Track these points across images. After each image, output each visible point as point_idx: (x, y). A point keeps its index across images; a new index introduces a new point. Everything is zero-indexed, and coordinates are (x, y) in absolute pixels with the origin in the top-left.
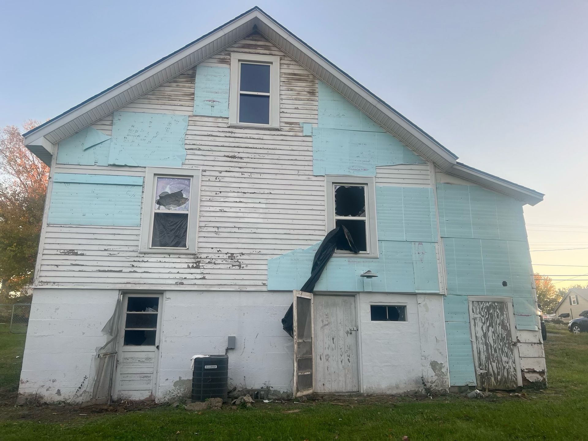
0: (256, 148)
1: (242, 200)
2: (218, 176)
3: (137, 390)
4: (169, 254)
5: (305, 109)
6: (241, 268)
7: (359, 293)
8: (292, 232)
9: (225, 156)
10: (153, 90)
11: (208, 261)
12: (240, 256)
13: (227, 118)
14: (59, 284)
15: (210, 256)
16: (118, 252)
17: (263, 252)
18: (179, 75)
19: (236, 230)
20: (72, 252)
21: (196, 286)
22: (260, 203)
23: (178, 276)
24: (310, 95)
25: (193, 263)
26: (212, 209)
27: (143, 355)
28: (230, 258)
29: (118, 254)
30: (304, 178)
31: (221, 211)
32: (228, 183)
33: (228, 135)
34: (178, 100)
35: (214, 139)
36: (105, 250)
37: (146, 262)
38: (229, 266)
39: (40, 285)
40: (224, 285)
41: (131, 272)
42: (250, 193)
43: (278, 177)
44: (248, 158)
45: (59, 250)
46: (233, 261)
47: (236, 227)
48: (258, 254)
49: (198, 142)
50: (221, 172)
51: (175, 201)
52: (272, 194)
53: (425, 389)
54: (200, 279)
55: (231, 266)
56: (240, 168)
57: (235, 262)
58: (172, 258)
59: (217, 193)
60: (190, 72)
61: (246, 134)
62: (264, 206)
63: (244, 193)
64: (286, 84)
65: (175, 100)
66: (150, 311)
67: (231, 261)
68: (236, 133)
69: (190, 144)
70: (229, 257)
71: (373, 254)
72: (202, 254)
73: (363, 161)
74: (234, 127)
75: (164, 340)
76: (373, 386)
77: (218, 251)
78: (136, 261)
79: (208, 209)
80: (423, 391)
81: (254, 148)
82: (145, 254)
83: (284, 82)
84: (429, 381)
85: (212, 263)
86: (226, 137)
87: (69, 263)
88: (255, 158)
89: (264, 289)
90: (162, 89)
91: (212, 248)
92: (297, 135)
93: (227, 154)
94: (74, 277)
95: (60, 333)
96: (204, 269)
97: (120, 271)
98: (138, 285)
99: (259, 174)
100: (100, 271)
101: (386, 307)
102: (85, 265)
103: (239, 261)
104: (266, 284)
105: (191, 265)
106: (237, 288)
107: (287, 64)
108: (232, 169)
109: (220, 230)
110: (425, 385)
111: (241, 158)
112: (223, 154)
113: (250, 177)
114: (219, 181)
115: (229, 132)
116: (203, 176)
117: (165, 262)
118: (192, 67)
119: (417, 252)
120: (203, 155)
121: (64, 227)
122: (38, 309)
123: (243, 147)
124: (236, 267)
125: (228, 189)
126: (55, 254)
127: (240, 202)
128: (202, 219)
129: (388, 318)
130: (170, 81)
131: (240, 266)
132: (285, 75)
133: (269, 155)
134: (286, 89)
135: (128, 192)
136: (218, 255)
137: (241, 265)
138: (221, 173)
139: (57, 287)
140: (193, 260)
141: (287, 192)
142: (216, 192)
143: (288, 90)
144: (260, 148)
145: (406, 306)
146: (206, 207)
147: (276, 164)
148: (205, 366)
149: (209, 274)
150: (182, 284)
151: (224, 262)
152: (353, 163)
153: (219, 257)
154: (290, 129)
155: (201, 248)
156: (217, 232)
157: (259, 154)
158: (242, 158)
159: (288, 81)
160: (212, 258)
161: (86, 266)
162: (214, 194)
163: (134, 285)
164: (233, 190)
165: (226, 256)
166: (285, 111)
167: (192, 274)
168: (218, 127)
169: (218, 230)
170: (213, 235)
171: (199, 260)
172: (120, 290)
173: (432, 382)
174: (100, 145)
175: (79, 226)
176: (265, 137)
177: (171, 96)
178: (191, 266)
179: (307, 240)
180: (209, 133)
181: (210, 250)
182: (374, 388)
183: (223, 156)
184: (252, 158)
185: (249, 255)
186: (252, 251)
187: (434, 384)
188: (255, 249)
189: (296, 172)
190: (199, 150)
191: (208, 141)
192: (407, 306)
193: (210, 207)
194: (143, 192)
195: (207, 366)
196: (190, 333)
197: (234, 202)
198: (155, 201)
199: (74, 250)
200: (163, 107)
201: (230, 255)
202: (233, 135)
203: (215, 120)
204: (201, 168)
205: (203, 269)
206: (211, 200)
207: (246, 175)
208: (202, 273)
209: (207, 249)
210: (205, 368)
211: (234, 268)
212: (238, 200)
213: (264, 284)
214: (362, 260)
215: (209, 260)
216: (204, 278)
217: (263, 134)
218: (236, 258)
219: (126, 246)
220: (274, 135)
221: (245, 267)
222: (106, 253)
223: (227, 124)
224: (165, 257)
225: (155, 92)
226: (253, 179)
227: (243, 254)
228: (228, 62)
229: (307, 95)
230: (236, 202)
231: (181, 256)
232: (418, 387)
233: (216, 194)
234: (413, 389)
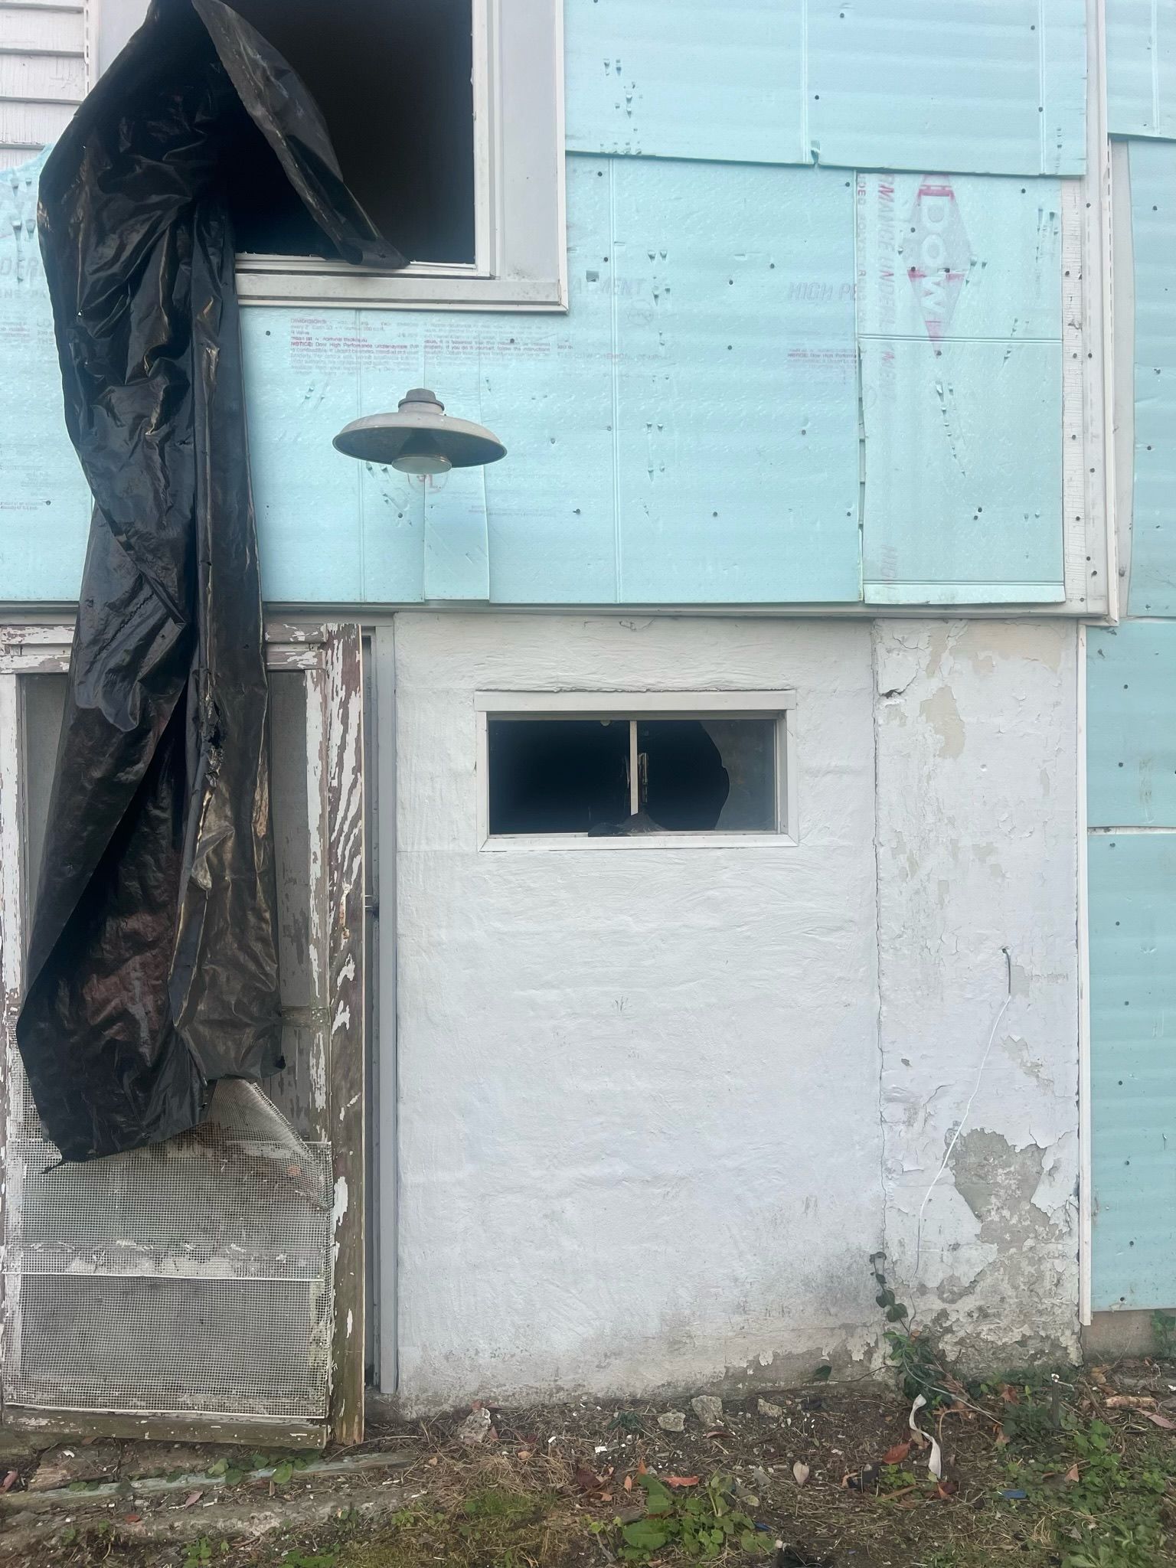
7: (386, 612)
53: (897, 1344)
76: (482, 1345)
80: (877, 1363)
84: (932, 1283)
101: (627, 724)
110: (897, 1314)
119: (900, 267)
129: (634, 810)
145: (781, 714)
173: (952, 1292)
182: (484, 1359)
187: (969, 1303)
192: (789, 715)
214: (422, 327)
232: (844, 1326)
234: (801, 1348)
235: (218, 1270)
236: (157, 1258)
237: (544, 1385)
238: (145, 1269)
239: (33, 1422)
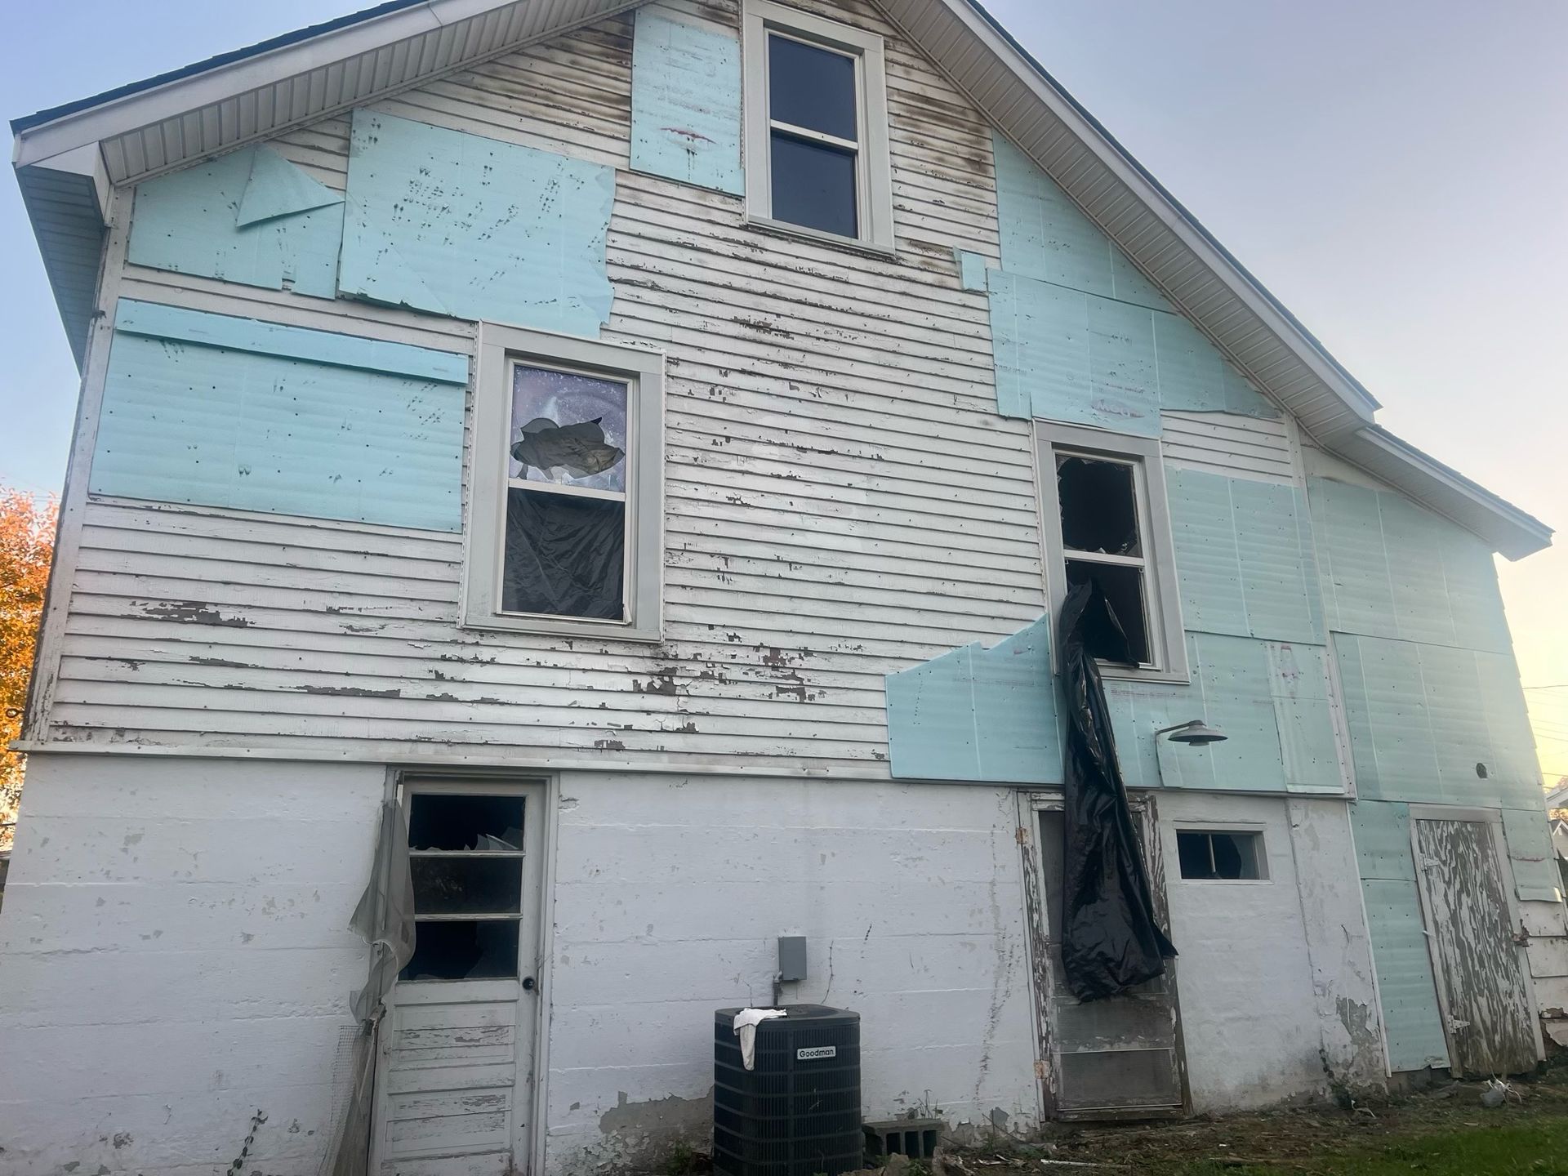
0: (829, 308)
1: (795, 471)
2: (717, 385)
3: (457, 1156)
4: (568, 638)
5: (964, 208)
6: (807, 701)
7: (1145, 790)
8: (948, 588)
9: (735, 321)
10: (490, 62)
11: (698, 669)
12: (801, 658)
13: (739, 198)
14: (142, 735)
15: (707, 652)
16: (382, 622)
17: (870, 648)
18: (579, 29)
19: (784, 571)
20: (196, 613)
21: (665, 757)
22: (849, 486)
23: (603, 719)
24: (972, 169)
25: (652, 674)
26: (704, 492)
27: (473, 1018)
28: (770, 664)
29: (383, 628)
30: (973, 420)
31: (733, 502)
32: (750, 411)
33: (744, 252)
34: (580, 111)
35: (700, 261)
36: (331, 611)
37: (488, 663)
38: (767, 690)
39: (56, 740)
40: (757, 755)
41: (431, 698)
42: (820, 452)
43: (898, 408)
44: (807, 335)
45: (139, 602)
46: (779, 674)
47: (782, 561)
48: (854, 655)
49: (650, 263)
50: (725, 371)
51: (569, 454)
52: (883, 460)
53: (1333, 1087)
54: (678, 731)
55: (774, 691)
56: (786, 365)
57: (784, 677)
58: (579, 655)
59: (718, 440)
60: (615, 28)
61: (797, 257)
62: (862, 498)
63: (802, 448)
64: (904, 124)
65: (568, 108)
66: (493, 849)
67: (774, 673)
68: (766, 250)
69: (623, 266)
70: (766, 659)
71: (1175, 670)
72: (678, 643)
73: (1126, 389)
74: (760, 228)
75: (557, 957)
76: (1205, 1088)
77: (731, 638)
78: (450, 660)
79: (689, 491)
80: (1327, 1096)
81: (822, 307)
82: (482, 632)
83: (899, 115)
84: (1340, 1062)
85: (712, 677)
86: (736, 257)
87: (183, 653)
88: (826, 340)
89: (881, 772)
90: (523, 63)
91: (711, 627)
92: (944, 285)
93: (743, 314)
94: (205, 710)
95: (146, 937)
96: (689, 696)
97: (393, 695)
98: (459, 749)
99: (843, 394)
100: (312, 691)
101: (1207, 835)
102: (250, 663)
103: (799, 674)
104: (886, 758)
105: (644, 682)
106: (795, 768)
107: (904, 65)
108: (760, 367)
109: (735, 566)
110: (1331, 1075)
111: (786, 334)
112: (730, 313)
113: (817, 399)
114: (723, 403)
115: (746, 244)
116: (670, 380)
117: (555, 667)
118: (621, 11)
119: (1280, 673)
120: (667, 308)
121: (159, 511)
122: (46, 841)
123: (791, 301)
124: (790, 694)
125: (752, 433)
126: (123, 617)
127: (790, 478)
128: (676, 524)
129: (1214, 870)
130: (549, 43)
131: (800, 692)
132: (900, 95)
133: (869, 335)
134: (907, 138)
135: (413, 405)
136: (730, 651)
137: (806, 689)
138: (726, 375)
139: (132, 749)
140: (651, 666)
141: (929, 460)
142: (714, 438)
143: (912, 145)
144: (842, 311)
145: (1260, 833)
146: (683, 485)
147: (890, 367)
148: (799, 1051)
149: (707, 714)
150: (618, 747)
151: (752, 677)
152: (1101, 390)
153: (734, 657)
154: (924, 263)
155: (675, 625)
156: (723, 572)
157: (841, 330)
158: (788, 333)
159: (908, 115)
160: (712, 660)
161: (256, 667)
162: (706, 442)
163: (444, 747)
164: (767, 435)
165: (756, 658)
166: (908, 205)
167: (648, 712)
168: (709, 221)
169: (726, 564)
170: (711, 581)
171: (670, 665)
172: (389, 766)
173: (1348, 1065)
174: (303, 219)
175: (223, 512)
176: (853, 277)
177: (555, 93)
178: (644, 686)
179: (993, 618)
180: (684, 238)
181: (705, 634)
182: (1206, 1094)
183: (731, 321)
184: (818, 338)
185: (826, 656)
186: (834, 643)
187: (1352, 1070)
188: (843, 639)
189: (947, 400)
190: (654, 287)
191: (678, 262)
192: (1264, 833)
193: (697, 486)
194: (468, 410)
195: (806, 1050)
196: (650, 927)
197: (772, 476)
198: (508, 448)
199: (205, 603)
200: (528, 125)
201: (768, 653)
202: (758, 255)
203: (699, 198)
204: (665, 350)
205: (685, 699)
206: (699, 462)
207: (804, 392)
208: (683, 712)
209: (695, 628)
210: (799, 1058)
211: (783, 697)
212: (784, 470)
213: (880, 758)
214: (1148, 688)
215: (701, 668)
216: (690, 730)
217: (849, 268)
218: (788, 665)
219: (412, 599)
220: (880, 274)
221: (817, 695)
222: (332, 624)
223: (738, 217)
224: (553, 650)
225: (499, 67)
226: (826, 406)
227: (808, 652)
228: (731, 19)
229: (963, 167)
230: (779, 477)
231: (611, 649)
232: (1315, 1081)
233: (715, 443)
234: (1303, 1090)
235: (1135, 1047)
236: (1112, 1044)
237: (1226, 1105)
238: (1107, 1048)
239: (1072, 1117)
